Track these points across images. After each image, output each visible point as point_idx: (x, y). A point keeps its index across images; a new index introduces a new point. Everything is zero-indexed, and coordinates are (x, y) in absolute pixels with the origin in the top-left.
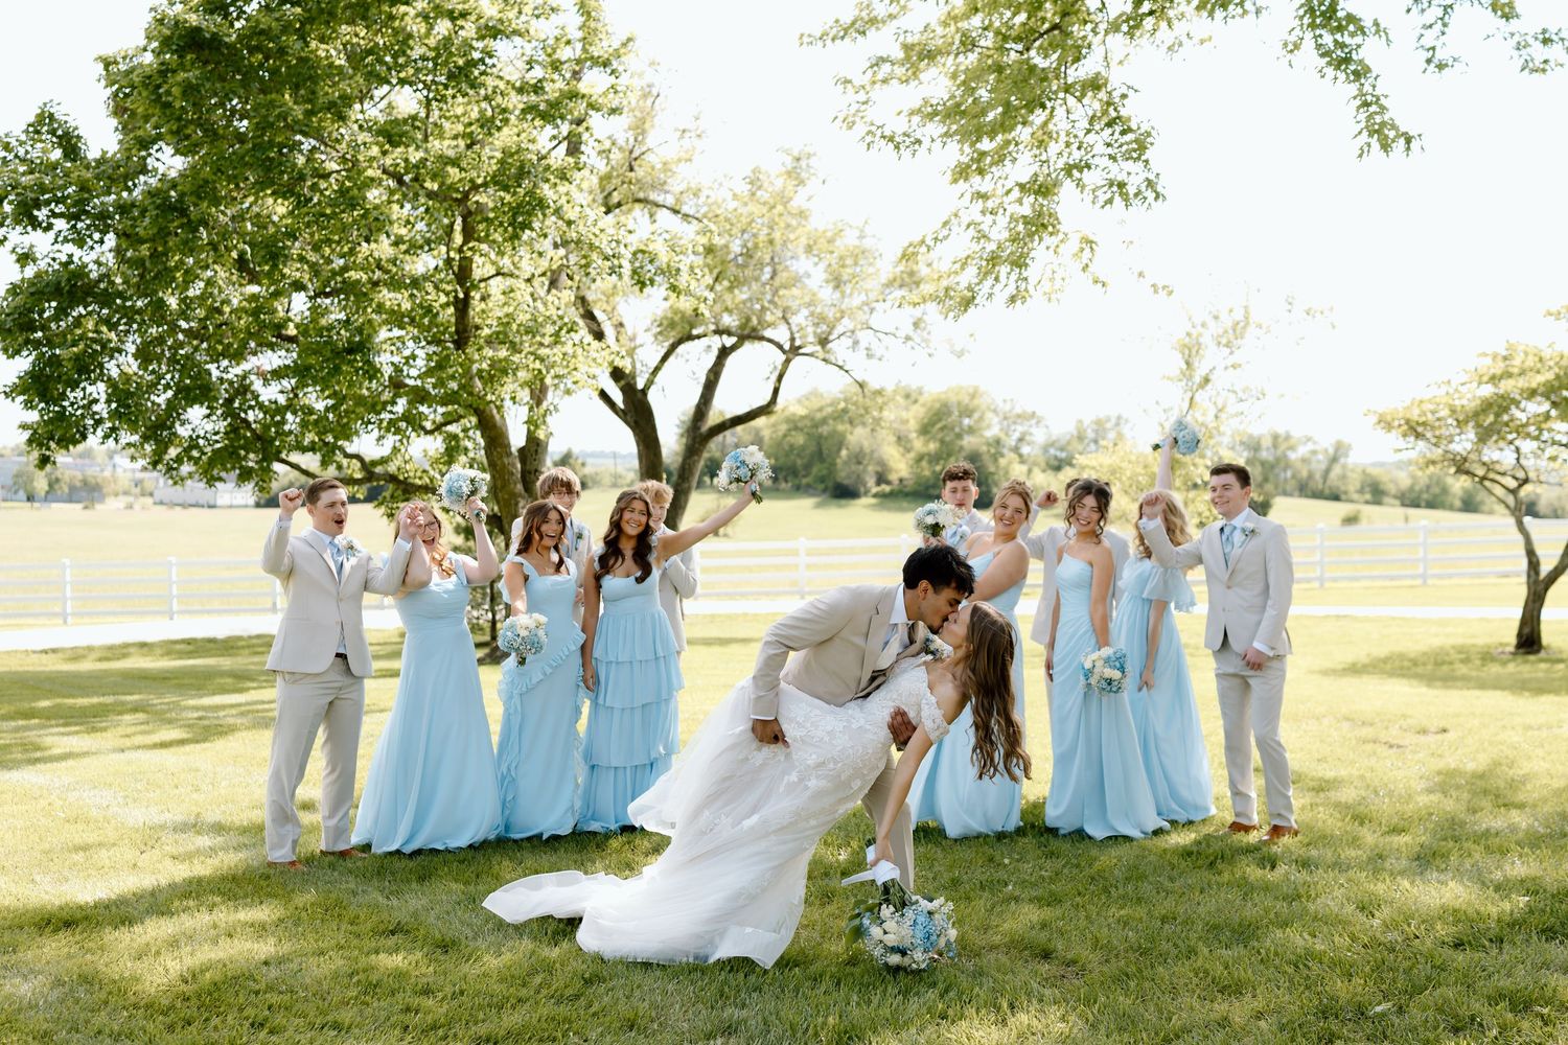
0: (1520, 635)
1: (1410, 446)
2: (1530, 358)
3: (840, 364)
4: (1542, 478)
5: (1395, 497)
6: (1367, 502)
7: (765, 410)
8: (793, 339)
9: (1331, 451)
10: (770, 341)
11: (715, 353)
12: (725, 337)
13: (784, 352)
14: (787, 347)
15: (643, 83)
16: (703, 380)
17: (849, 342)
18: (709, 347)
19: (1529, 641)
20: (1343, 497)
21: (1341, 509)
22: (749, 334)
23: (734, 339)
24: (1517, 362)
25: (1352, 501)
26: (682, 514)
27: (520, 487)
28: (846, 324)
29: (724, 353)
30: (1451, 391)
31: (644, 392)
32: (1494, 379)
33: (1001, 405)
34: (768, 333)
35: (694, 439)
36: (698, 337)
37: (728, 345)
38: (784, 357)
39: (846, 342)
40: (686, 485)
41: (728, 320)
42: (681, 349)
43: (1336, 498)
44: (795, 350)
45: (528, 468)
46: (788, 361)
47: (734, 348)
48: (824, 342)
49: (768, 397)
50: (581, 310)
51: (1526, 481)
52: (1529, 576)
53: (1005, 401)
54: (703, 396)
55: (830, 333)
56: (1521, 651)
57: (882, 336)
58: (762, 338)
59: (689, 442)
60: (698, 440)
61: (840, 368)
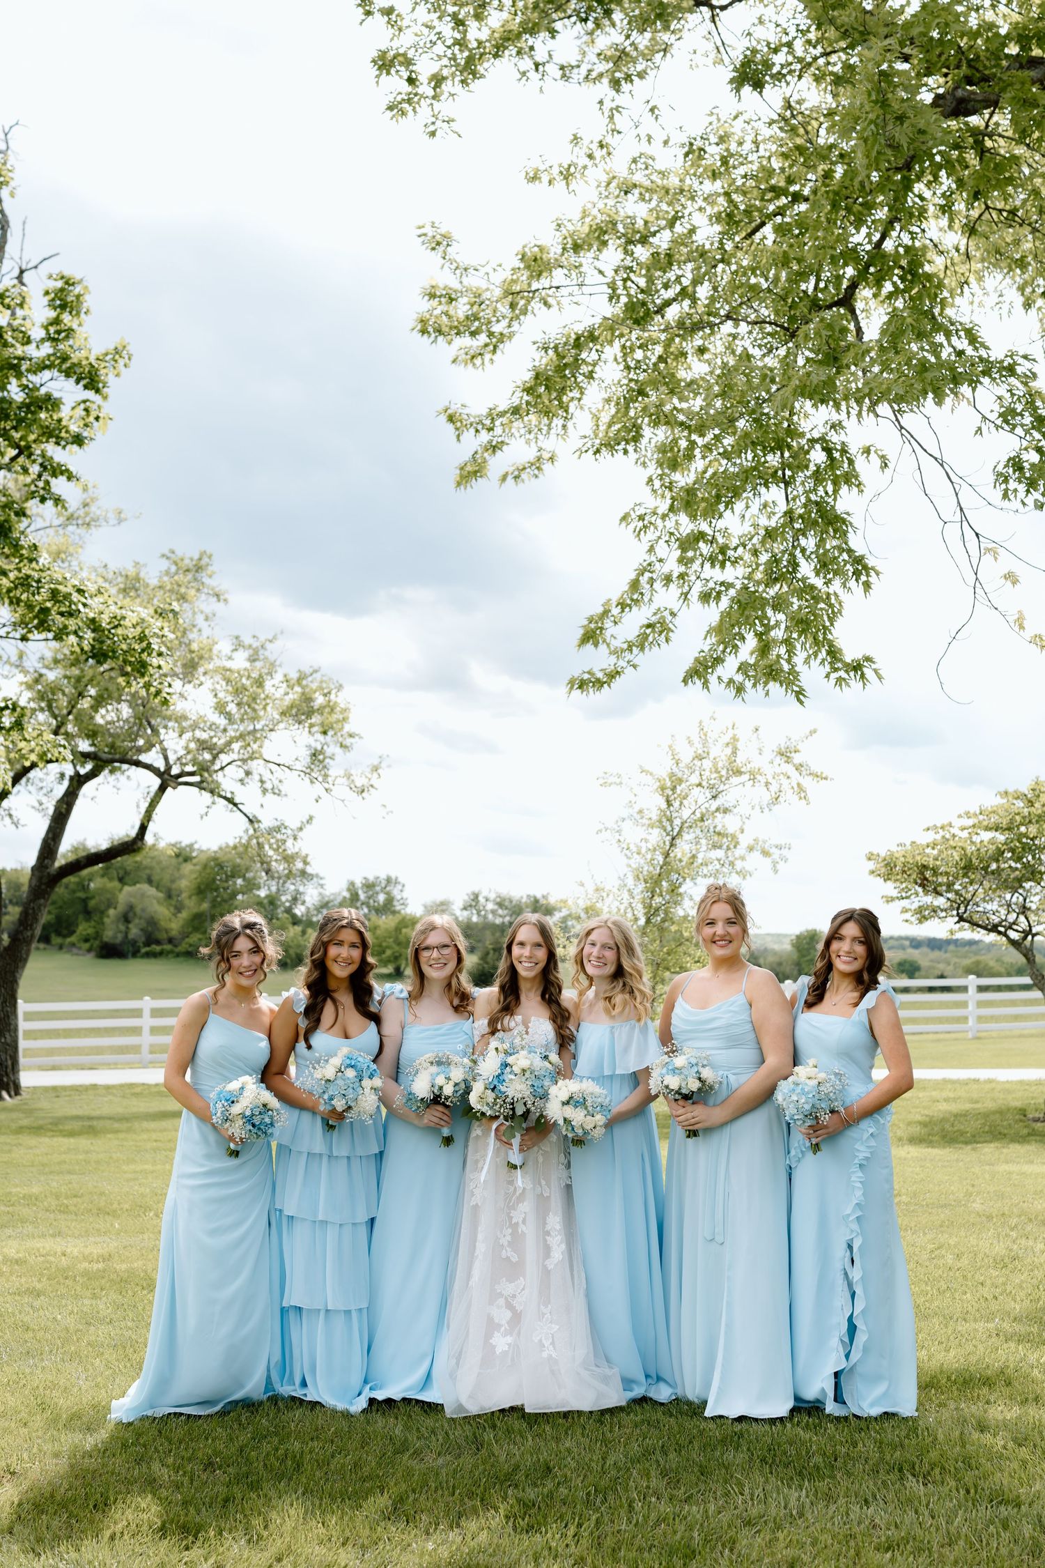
3: (229, 795)
7: (129, 847)
10: (148, 767)
11: (66, 783)
16: (51, 811)
17: (241, 774)
18: (62, 775)
22: (113, 759)
23: (89, 766)
26: (24, 967)
29: (78, 781)
35: (40, 879)
37: (82, 771)
38: (158, 786)
39: (234, 772)
40: (29, 933)
46: (161, 792)
47: (90, 776)
49: (133, 833)
54: (50, 830)
57: (274, 767)
58: (138, 764)
59: (34, 882)
60: (45, 880)
61: (230, 801)
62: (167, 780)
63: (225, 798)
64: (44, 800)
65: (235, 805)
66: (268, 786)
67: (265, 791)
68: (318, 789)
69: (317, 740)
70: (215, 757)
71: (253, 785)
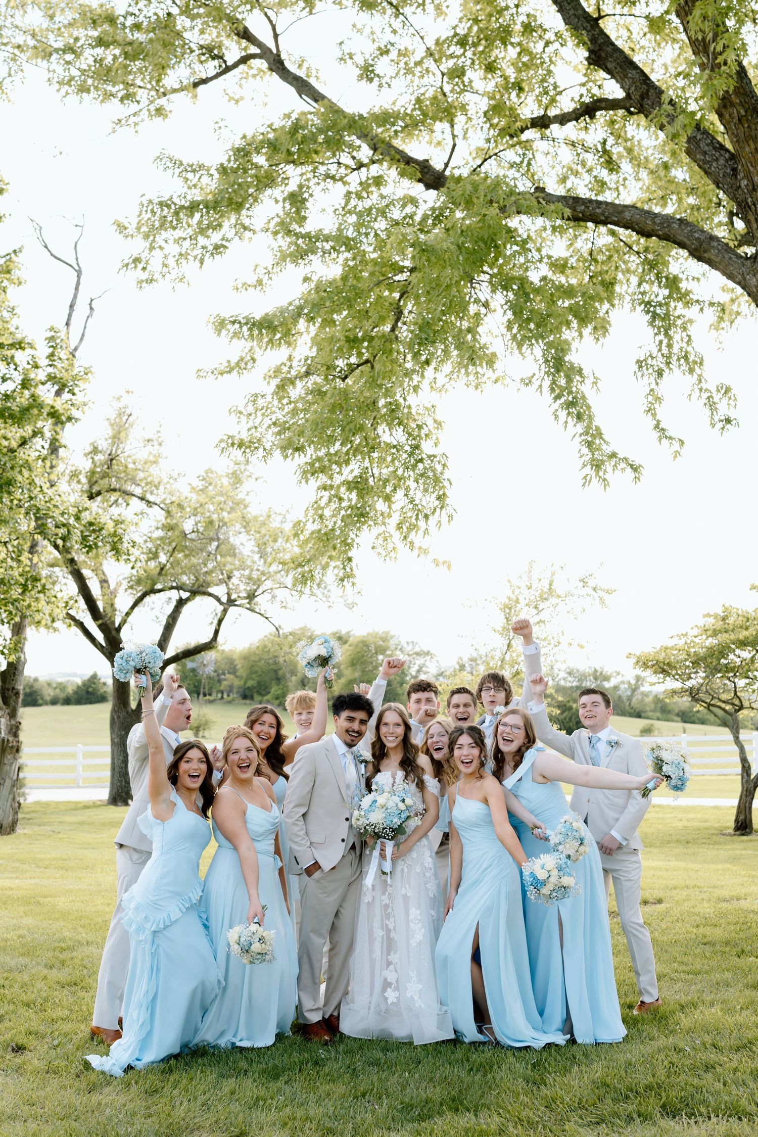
0: (737, 821)
1: (661, 680)
2: (741, 618)
3: (262, 612)
4: (753, 705)
5: (678, 715)
6: (658, 719)
7: (208, 645)
8: (229, 595)
9: (633, 682)
10: (212, 595)
11: (174, 603)
12: (181, 592)
13: (221, 603)
14: (224, 599)
15: (121, 405)
16: (164, 622)
17: (270, 597)
18: (170, 599)
19: (743, 826)
20: (643, 715)
21: (641, 723)
22: (198, 591)
23: (188, 594)
24: (731, 620)
25: (647, 718)
28: (268, 584)
29: (181, 603)
30: (689, 641)
31: (119, 629)
32: (715, 633)
33: (405, 645)
34: (210, 590)
36: (160, 591)
37: (184, 597)
38: (222, 608)
39: (267, 596)
41: (185, 580)
42: (147, 599)
43: (639, 716)
44: (231, 602)
45: (7, 686)
46: (225, 611)
47: (188, 600)
48: (251, 596)
49: (211, 635)
50: (70, 569)
51: (741, 708)
52: (743, 778)
53: (408, 643)
54: (164, 634)
55: (255, 591)
56: (738, 833)
58: (208, 594)
61: (263, 615)
65: (267, 618)
70: (257, 587)
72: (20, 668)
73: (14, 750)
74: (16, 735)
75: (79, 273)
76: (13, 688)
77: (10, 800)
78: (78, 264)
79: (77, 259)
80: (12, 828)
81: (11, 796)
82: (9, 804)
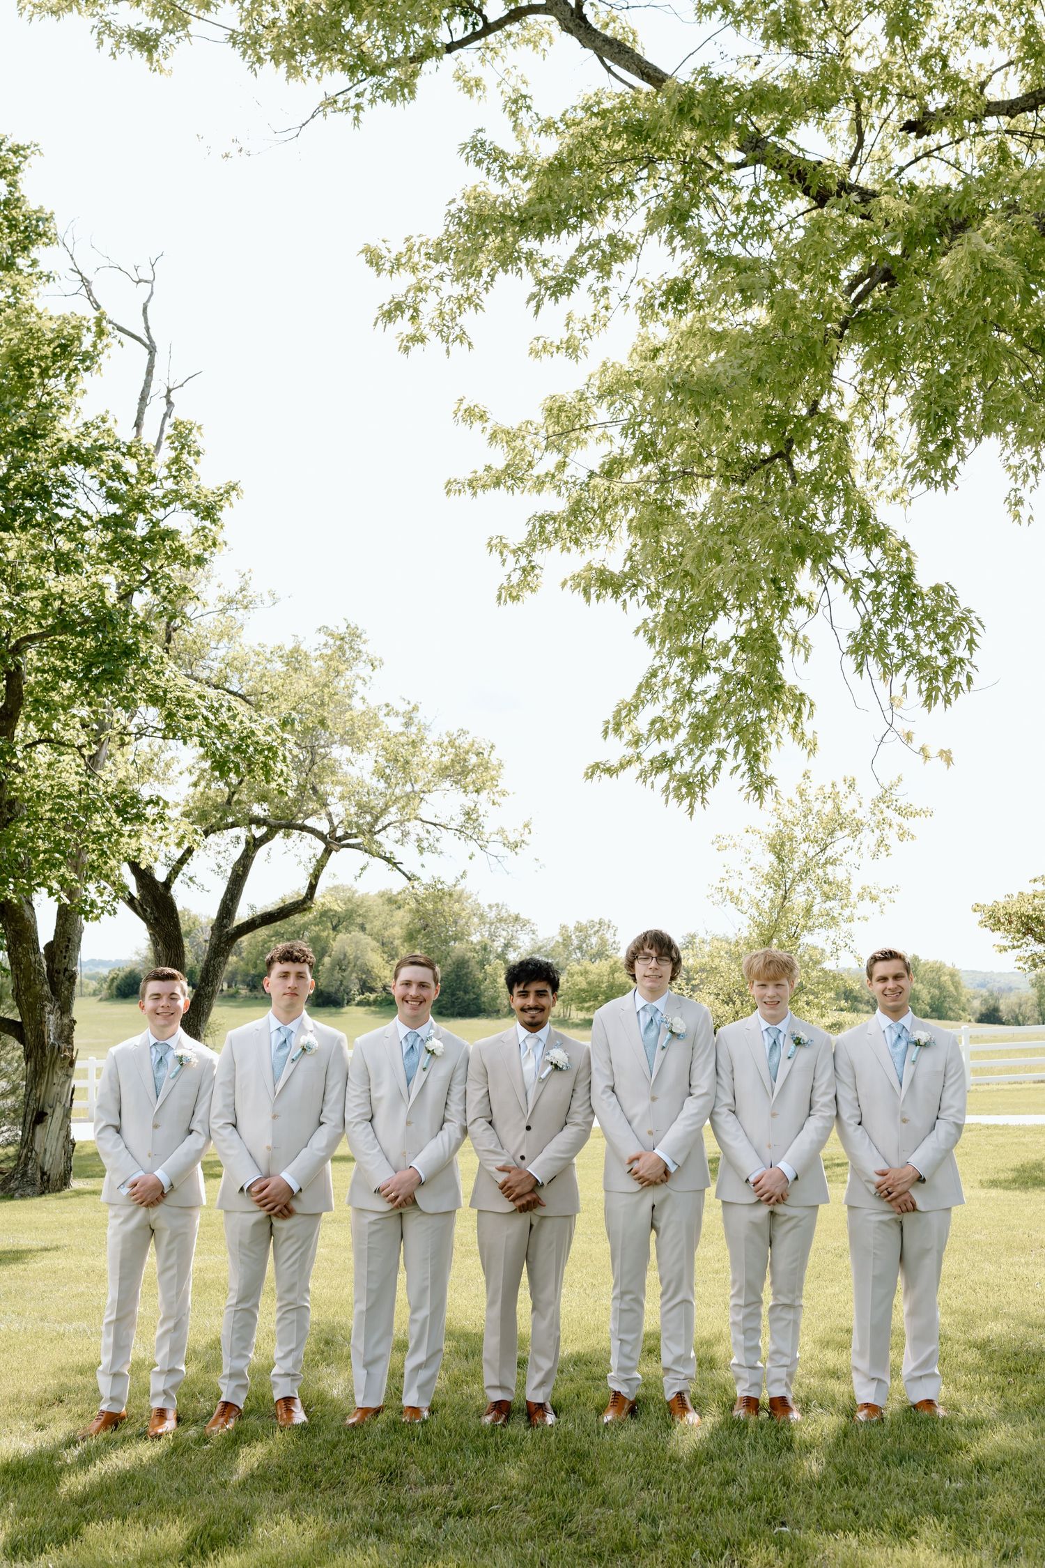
3: (387, 855)
7: (300, 906)
8: (333, 830)
10: (312, 831)
13: (324, 842)
14: (328, 837)
16: (229, 873)
17: (399, 834)
22: (282, 824)
23: (264, 829)
27: (46, 988)
28: (392, 815)
31: (167, 885)
33: (486, 909)
34: (310, 822)
35: (220, 937)
36: (228, 827)
37: (258, 835)
38: (324, 849)
39: (394, 833)
40: (210, 989)
41: (258, 810)
42: (209, 839)
44: (336, 841)
45: (58, 968)
46: (328, 852)
47: (264, 839)
48: (368, 833)
49: (304, 892)
53: (490, 906)
54: (228, 891)
55: (376, 824)
57: (431, 827)
58: (303, 828)
59: (214, 941)
60: (223, 939)
61: (388, 860)
62: (332, 842)
63: (385, 858)
64: (223, 863)
65: (395, 864)
66: (425, 844)
67: (421, 850)
68: (473, 846)
69: (468, 800)
70: (376, 819)
71: (411, 847)
72: (76, 939)
73: (67, 1064)
74: (68, 1040)
75: (152, 350)
76: (66, 970)
77: (61, 1140)
78: (149, 338)
79: (147, 329)
80: (64, 1182)
81: (63, 1133)
82: (60, 1144)
